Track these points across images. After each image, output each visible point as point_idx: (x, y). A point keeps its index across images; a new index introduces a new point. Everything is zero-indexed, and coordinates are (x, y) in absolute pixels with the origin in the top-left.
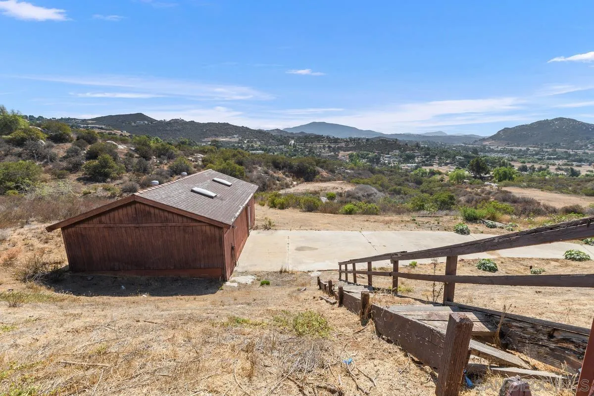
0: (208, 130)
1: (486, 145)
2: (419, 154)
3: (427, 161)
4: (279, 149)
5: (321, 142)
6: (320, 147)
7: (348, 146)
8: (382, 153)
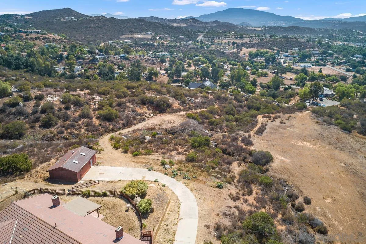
0: (125, 27)
2: (317, 52)
4: (187, 45)
5: (227, 36)
6: (225, 43)
7: (252, 43)
8: (281, 51)
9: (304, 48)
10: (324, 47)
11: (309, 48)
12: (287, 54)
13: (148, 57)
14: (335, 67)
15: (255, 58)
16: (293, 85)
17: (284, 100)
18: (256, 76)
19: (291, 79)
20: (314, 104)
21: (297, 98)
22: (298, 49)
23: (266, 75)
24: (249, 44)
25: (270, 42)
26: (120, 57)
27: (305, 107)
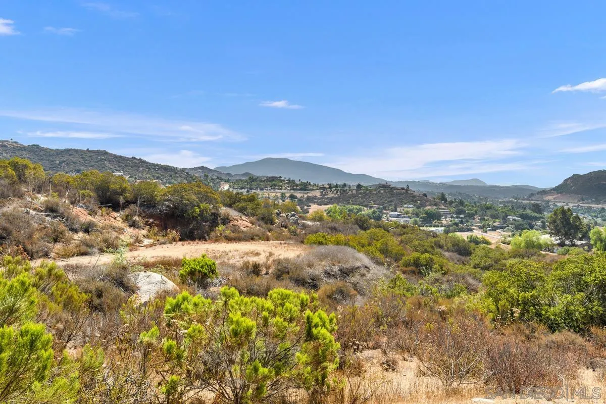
1: (548, 201)
2: (447, 211)
3: (462, 222)
5: (277, 187)
6: (276, 197)
7: (326, 197)
8: (385, 210)
9: (423, 205)
11: (430, 205)
12: (397, 214)
14: (489, 233)
22: (411, 206)
24: (322, 198)
25: (360, 196)
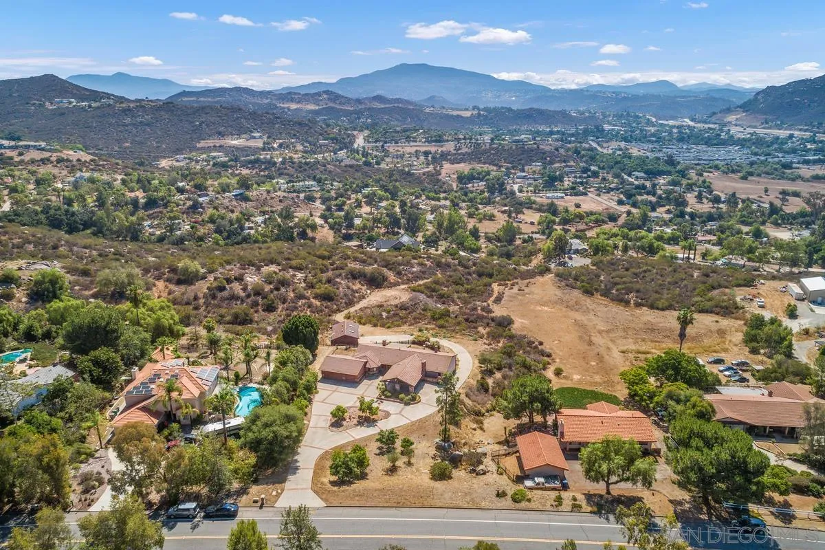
0: (203, 122)
2: (574, 169)
4: (338, 160)
5: (412, 139)
6: (410, 153)
7: (459, 152)
8: (513, 169)
9: (551, 163)
10: (584, 159)
11: (559, 162)
12: (524, 174)
13: (284, 194)
14: (602, 197)
15: (470, 183)
16: (536, 233)
17: (523, 260)
18: (475, 220)
19: (532, 223)
20: (560, 264)
21: (540, 256)
22: (540, 164)
23: (491, 218)
24: (455, 154)
25: (492, 152)
26: (233, 195)
27: (548, 270)
